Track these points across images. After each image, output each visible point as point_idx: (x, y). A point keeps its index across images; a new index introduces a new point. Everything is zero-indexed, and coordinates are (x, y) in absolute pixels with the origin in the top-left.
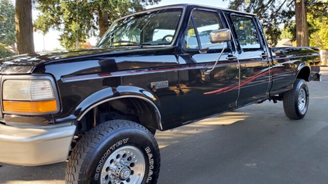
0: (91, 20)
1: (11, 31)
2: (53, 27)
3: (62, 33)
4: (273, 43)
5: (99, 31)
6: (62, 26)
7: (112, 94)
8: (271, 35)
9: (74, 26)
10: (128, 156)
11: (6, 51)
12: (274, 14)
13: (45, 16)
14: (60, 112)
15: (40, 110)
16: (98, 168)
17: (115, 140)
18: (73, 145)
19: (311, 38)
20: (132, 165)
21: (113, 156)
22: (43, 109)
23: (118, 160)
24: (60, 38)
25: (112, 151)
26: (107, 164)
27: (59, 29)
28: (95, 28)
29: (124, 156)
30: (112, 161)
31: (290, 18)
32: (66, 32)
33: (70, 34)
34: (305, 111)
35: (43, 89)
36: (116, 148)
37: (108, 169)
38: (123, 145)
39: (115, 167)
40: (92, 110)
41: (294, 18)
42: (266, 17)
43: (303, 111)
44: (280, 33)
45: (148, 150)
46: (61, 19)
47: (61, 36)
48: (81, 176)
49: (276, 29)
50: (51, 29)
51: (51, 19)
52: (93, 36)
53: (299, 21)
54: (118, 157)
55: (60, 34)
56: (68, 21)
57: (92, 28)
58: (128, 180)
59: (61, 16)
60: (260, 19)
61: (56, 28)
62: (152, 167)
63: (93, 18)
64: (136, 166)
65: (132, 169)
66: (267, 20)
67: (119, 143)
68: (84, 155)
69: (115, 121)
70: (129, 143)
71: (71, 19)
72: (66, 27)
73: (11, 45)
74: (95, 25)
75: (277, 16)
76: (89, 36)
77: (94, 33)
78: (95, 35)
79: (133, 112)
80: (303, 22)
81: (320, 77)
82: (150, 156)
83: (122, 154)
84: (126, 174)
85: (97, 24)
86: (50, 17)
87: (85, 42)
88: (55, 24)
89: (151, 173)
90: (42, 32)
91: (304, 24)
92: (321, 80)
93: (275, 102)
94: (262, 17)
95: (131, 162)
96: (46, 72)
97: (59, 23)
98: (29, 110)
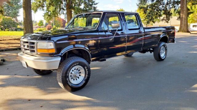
0: (62, 5)
1: (15, 9)
2: (40, 9)
3: (45, 12)
4: (167, 19)
5: (66, 11)
6: (45, 8)
7: (73, 47)
8: (166, 15)
9: (52, 8)
10: (78, 70)
11: (13, 22)
12: (168, 2)
13: (36, 2)
14: (56, 53)
15: (50, 52)
16: (68, 72)
17: (74, 63)
18: (60, 64)
19: (189, 17)
20: (80, 73)
21: (73, 69)
22: (51, 52)
23: (75, 71)
24: (44, 15)
25: (73, 67)
26: (71, 71)
27: (43, 10)
28: (63, 9)
29: (77, 69)
30: (73, 71)
31: (178, 5)
32: (47, 12)
33: (49, 13)
34: (164, 57)
35: (51, 45)
36: (74, 66)
37: (71, 73)
38: (77, 65)
39: (74, 73)
40: (66, 53)
41: (180, 5)
42: (163, 4)
43: (163, 57)
44: (171, 13)
45: (86, 68)
46: (44, 4)
47: (45, 14)
48: (62, 74)
49: (169, 11)
50: (38, 10)
51: (39, 4)
52: (62, 14)
53: (182, 7)
54: (75, 69)
55: (44, 13)
56: (48, 5)
57: (62, 10)
58: (78, 78)
59: (44, 2)
60: (160, 6)
61: (41, 9)
62: (87, 74)
63: (63, 4)
64: (81, 73)
65: (80, 74)
66: (164, 6)
67: (75, 64)
68: (64, 67)
69: (74, 57)
70: (79, 65)
71: (50, 4)
72: (48, 9)
73: (15, 18)
74: (64, 8)
75: (170, 4)
76: (60, 14)
77: (63, 12)
78: (63, 13)
79: (81, 55)
80: (184, 8)
81: (175, 41)
82: (87, 70)
83: (76, 68)
84: (78, 75)
85: (65, 7)
86: (38, 3)
87: (58, 17)
88: (41, 7)
89: (87, 76)
90: (34, 11)
91: (185, 9)
92: (175, 42)
93: (151, 53)
94: (161, 4)
95: (80, 72)
96: (51, 39)
97: (44, 7)
98: (46, 52)
